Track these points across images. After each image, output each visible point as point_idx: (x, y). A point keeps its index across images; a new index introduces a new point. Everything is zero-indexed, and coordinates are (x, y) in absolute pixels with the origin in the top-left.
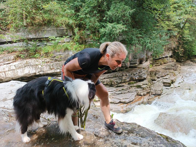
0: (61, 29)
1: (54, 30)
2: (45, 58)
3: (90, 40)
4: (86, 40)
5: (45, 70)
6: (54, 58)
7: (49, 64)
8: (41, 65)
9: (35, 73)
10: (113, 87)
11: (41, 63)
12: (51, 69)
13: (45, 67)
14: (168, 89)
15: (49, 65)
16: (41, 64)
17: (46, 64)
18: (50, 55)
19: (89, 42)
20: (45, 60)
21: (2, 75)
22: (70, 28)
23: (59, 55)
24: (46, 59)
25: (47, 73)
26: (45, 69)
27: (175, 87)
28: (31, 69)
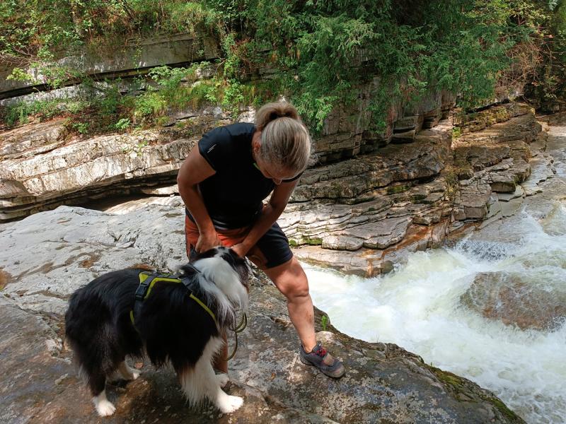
0: (184, 38)
1: (163, 43)
2: (147, 131)
3: (272, 68)
4: (258, 70)
5: (148, 165)
6: (171, 128)
7: (157, 147)
8: (135, 151)
9: (123, 175)
10: (344, 203)
11: (137, 146)
12: (166, 162)
13: (148, 157)
14: (507, 201)
15: (158, 150)
16: (135, 149)
17: (150, 147)
18: (160, 121)
19: (269, 74)
20: (147, 137)
21: (33, 186)
22: (210, 35)
23: (185, 120)
24: (148, 134)
25: (154, 173)
26: (148, 162)
27: (527, 196)
28: (110, 165)
